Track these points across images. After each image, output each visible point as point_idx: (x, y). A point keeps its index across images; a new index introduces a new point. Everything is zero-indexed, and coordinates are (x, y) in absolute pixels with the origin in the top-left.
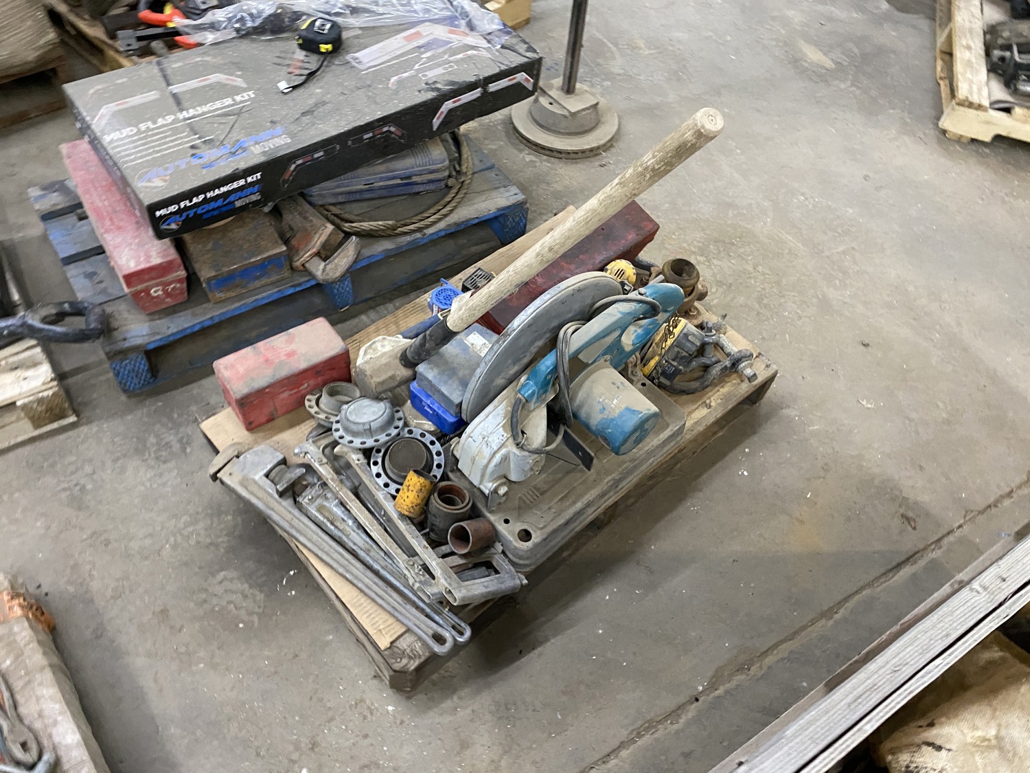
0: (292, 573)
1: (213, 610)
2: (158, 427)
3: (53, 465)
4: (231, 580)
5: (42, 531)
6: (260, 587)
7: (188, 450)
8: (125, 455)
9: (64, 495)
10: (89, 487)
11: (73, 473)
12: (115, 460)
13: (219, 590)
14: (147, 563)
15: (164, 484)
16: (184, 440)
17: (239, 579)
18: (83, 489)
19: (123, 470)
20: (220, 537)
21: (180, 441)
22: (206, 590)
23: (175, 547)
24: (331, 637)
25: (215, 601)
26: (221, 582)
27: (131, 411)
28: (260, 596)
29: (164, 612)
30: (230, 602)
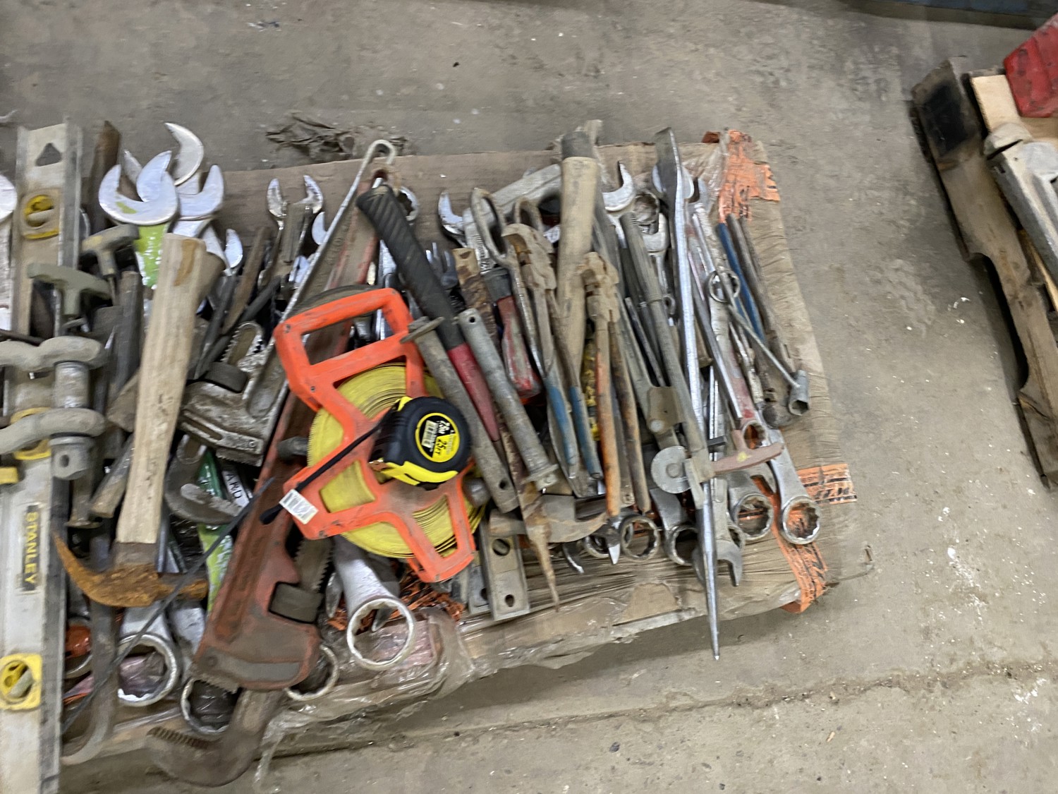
0: (964, 299)
1: (884, 296)
2: (856, 51)
3: (750, 36)
4: (907, 273)
5: (733, 109)
6: (934, 297)
7: (884, 99)
8: (821, 68)
9: (759, 79)
10: (783, 84)
11: (770, 57)
12: (811, 67)
13: (892, 276)
14: (829, 206)
15: (856, 125)
16: (882, 85)
17: (915, 275)
18: (776, 82)
19: (817, 85)
20: (902, 219)
21: (878, 82)
22: (882, 271)
23: (858, 204)
24: (989, 389)
25: (888, 288)
26: (897, 270)
27: (833, 17)
28: (932, 308)
29: (840, 270)
30: (903, 297)
